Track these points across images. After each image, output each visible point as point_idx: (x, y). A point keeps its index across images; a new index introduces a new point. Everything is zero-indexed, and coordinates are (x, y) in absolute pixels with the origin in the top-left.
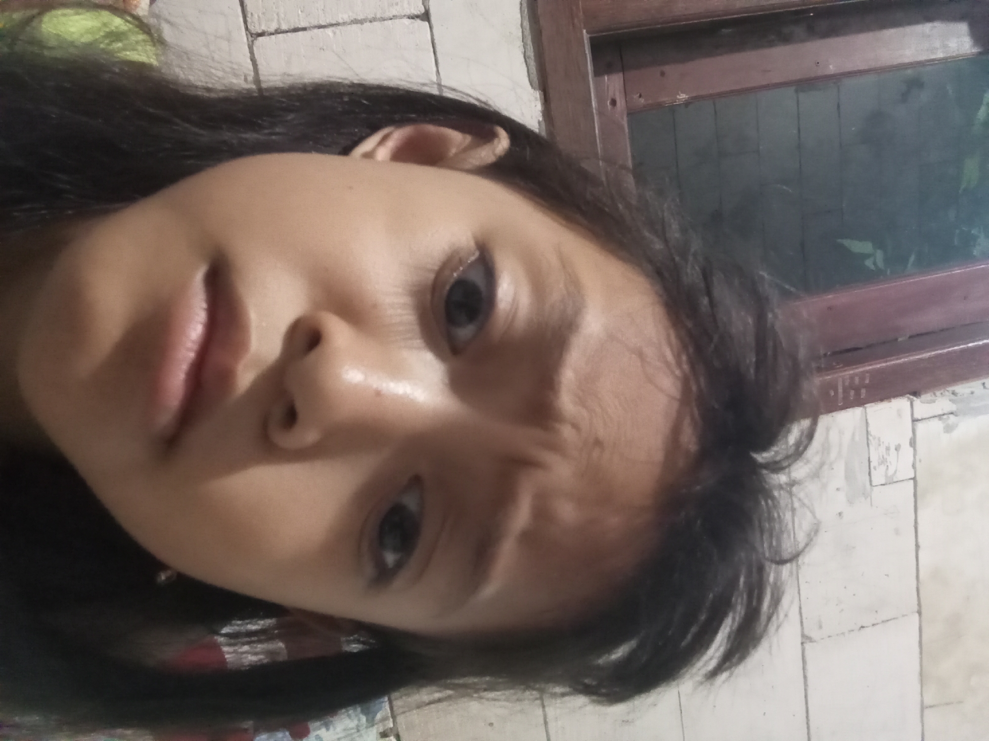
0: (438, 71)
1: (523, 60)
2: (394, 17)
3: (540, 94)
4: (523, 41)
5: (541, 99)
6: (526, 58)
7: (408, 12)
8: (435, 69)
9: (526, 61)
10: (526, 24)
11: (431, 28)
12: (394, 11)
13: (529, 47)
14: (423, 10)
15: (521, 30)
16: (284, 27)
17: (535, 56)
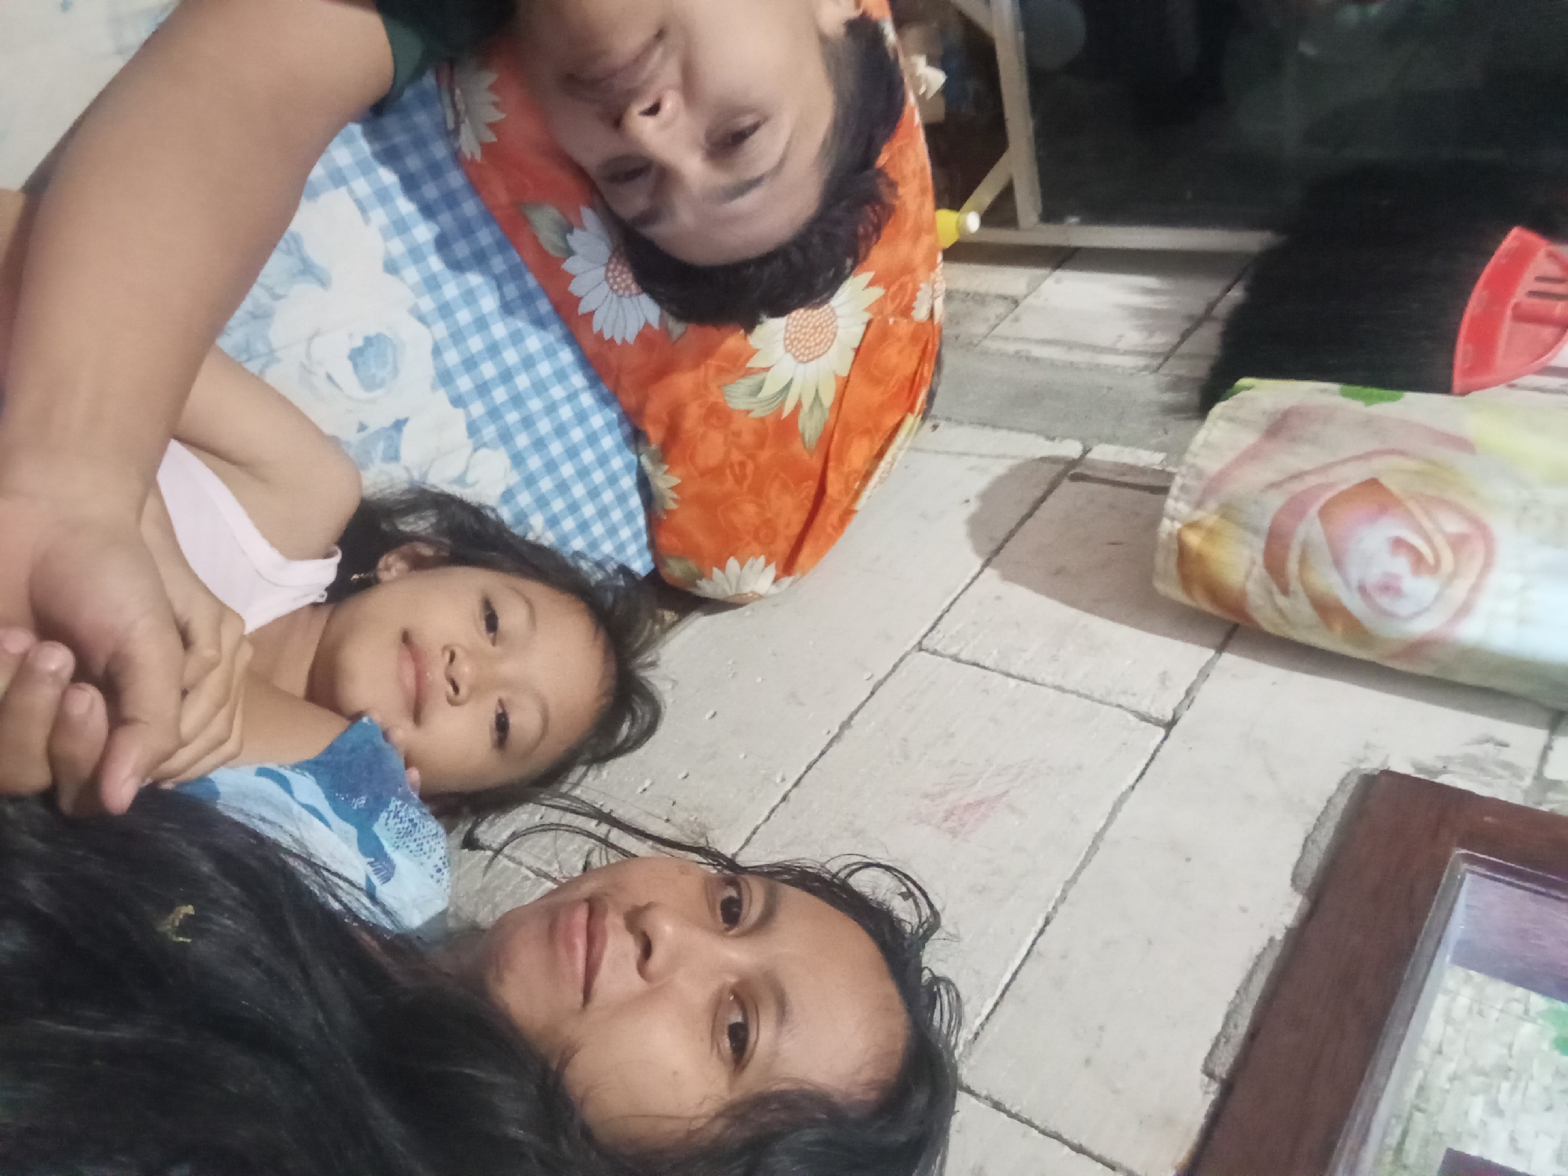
0: (1133, 787)
1: (1300, 841)
2: (1119, 706)
3: (1302, 902)
4: (1318, 819)
5: (1299, 909)
6: (1310, 843)
7: (1143, 708)
8: (1131, 782)
9: (1305, 846)
10: (1342, 802)
11: (1165, 738)
12: (1123, 700)
13: (1324, 831)
14: (1169, 717)
15: (1325, 804)
16: (963, 656)
17: (1329, 847)
